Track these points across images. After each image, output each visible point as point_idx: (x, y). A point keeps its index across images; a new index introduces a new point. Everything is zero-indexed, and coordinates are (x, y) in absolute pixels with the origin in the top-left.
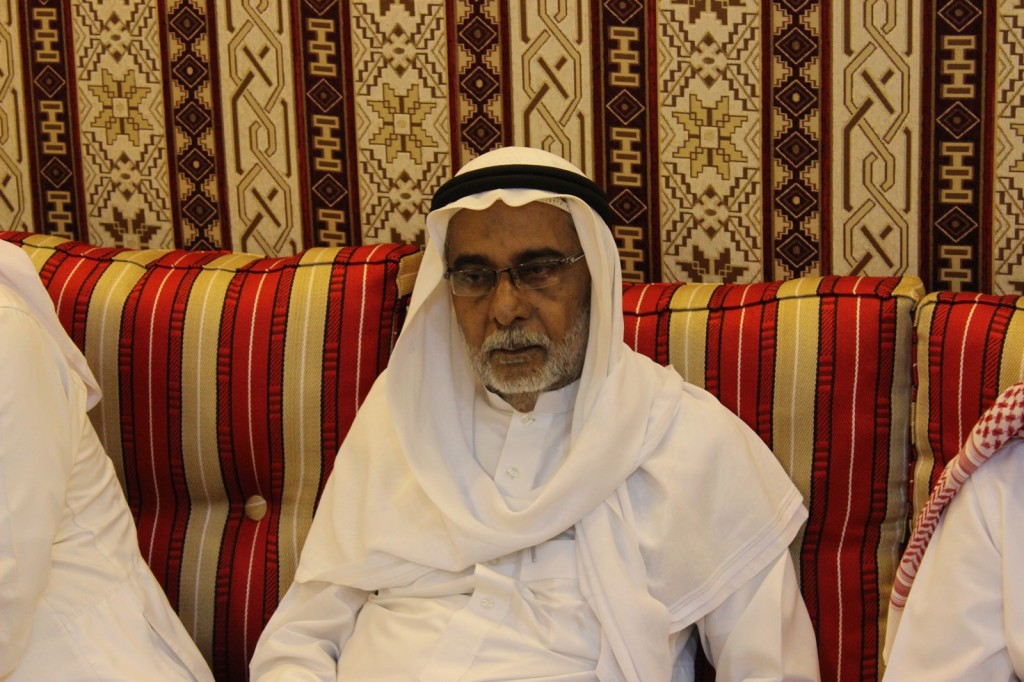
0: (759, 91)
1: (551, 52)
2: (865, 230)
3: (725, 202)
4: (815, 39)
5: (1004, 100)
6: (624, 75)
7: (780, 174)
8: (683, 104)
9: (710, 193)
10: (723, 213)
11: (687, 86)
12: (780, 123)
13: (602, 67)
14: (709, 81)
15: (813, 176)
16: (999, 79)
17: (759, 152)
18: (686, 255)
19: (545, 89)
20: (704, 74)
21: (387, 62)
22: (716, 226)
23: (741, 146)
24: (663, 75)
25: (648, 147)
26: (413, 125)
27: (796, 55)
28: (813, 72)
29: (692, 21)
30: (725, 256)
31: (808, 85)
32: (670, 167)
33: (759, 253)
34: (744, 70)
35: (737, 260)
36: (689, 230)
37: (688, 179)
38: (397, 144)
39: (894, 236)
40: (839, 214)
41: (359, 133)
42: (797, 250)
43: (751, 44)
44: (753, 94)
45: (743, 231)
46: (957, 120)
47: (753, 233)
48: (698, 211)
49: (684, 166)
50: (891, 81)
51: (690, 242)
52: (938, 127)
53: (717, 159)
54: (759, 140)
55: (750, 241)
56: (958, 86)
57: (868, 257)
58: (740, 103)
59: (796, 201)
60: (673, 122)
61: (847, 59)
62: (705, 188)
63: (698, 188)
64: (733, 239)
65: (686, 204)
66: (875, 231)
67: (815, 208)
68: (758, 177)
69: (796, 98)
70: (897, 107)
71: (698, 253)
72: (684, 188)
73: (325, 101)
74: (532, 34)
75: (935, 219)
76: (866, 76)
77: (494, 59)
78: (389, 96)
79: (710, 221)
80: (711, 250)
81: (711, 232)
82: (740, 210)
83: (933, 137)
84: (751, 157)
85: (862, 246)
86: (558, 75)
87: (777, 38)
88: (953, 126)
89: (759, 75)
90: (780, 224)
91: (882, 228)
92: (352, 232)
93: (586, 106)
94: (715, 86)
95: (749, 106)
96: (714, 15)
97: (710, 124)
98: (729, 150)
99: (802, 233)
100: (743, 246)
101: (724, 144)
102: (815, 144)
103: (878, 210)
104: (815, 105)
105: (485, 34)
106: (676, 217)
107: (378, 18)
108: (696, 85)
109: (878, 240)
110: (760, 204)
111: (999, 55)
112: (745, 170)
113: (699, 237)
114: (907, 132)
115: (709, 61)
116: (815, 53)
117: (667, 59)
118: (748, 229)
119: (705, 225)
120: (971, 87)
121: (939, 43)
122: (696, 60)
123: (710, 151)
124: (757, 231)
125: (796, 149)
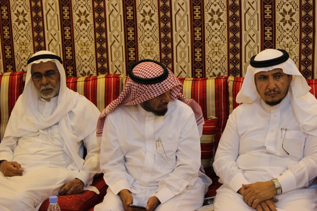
0: (94, 39)
1: (53, 32)
2: (115, 66)
3: (88, 61)
4: (104, 29)
5: (140, 40)
6: (68, 37)
7: (99, 55)
8: (79, 42)
9: (86, 59)
10: (88, 63)
11: (80, 38)
12: (98, 45)
13: (63, 35)
14: (84, 37)
15: (105, 55)
16: (138, 36)
17: (94, 51)
18: (82, 72)
19: (52, 40)
20: (83, 36)
21: (20, 35)
22: (87, 66)
23: (91, 50)
24: (75, 37)
25: (73, 51)
26: (26, 48)
27: (101, 32)
28: (104, 35)
29: (80, 26)
30: (89, 72)
31: (103, 38)
32: (78, 55)
33: (96, 71)
34: (91, 35)
35: (91, 72)
36: (82, 67)
37: (81, 57)
38: (23, 52)
39: (121, 67)
40: (110, 63)
41: (15, 50)
42: (103, 70)
43: (92, 30)
44: (93, 40)
45: (92, 67)
46: (131, 44)
47: (94, 67)
48: (83, 63)
49: (80, 54)
50: (119, 37)
51: (82, 69)
52: (128, 45)
53: (86, 53)
54: (94, 49)
55: (94, 69)
56: (131, 37)
57: (116, 71)
58: (90, 42)
59: (102, 60)
60: (78, 46)
61: (110, 33)
62: (84, 58)
63: (83, 59)
64: (90, 68)
65: (81, 62)
66: (117, 66)
67: (106, 62)
68: (95, 56)
69: (101, 40)
70: (120, 42)
71: (84, 72)
72: (80, 59)
73: (7, 43)
74: (49, 29)
75: (128, 63)
76: (114, 36)
77: (42, 34)
78: (21, 42)
79: (86, 65)
80: (86, 71)
81: (86, 67)
82: (91, 63)
83: (127, 47)
84: (93, 52)
85: (115, 69)
86: (55, 37)
87: (97, 29)
88: (131, 45)
89: (94, 36)
90: (99, 65)
91: (119, 65)
92: (14, 70)
93: (60, 43)
94: (85, 38)
95: (92, 42)
96: (84, 24)
97: (85, 46)
98: (89, 51)
99: (104, 67)
100: (92, 70)
101: (88, 50)
102: (105, 49)
103: (118, 62)
104: (105, 42)
105: (40, 29)
106: (79, 64)
107: (18, 26)
108: (82, 38)
109: (118, 67)
110: (95, 61)
111: (138, 31)
112: (92, 55)
113: (84, 68)
114: (122, 46)
115: (84, 33)
116: (104, 32)
117: (76, 33)
118: (93, 66)
119: (85, 66)
120: (133, 37)
121: (127, 29)
122: (82, 33)
123: (85, 51)
124: (95, 67)
125: (101, 50)
